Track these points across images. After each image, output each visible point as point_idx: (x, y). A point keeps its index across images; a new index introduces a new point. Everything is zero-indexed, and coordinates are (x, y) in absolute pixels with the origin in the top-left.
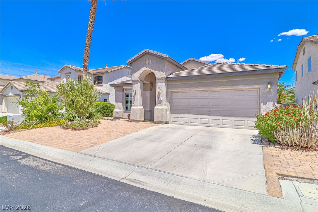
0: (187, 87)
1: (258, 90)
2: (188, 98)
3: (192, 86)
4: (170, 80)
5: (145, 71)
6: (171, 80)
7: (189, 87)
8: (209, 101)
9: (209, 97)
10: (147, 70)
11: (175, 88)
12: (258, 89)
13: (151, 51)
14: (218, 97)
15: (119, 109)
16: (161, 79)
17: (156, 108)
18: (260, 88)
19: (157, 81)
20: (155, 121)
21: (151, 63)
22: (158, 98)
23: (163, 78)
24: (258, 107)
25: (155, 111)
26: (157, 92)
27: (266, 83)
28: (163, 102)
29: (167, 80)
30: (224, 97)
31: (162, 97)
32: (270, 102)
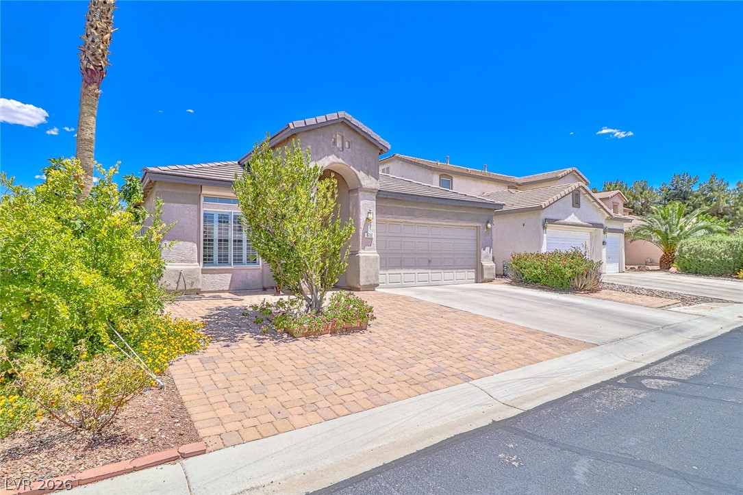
0: (403, 215)
1: (474, 229)
3: (411, 213)
4: (382, 196)
5: (334, 163)
6: (385, 196)
7: (406, 215)
8: (429, 242)
9: (428, 236)
10: (339, 163)
11: (385, 214)
13: (355, 121)
15: (182, 261)
16: (370, 192)
17: (363, 257)
18: (477, 227)
19: (361, 194)
20: (361, 284)
21: (350, 149)
22: (366, 234)
23: (375, 189)
24: (475, 252)
25: (362, 264)
26: (363, 218)
27: (486, 221)
28: (374, 242)
29: (380, 196)
30: (445, 237)
31: (372, 232)
32: (488, 249)
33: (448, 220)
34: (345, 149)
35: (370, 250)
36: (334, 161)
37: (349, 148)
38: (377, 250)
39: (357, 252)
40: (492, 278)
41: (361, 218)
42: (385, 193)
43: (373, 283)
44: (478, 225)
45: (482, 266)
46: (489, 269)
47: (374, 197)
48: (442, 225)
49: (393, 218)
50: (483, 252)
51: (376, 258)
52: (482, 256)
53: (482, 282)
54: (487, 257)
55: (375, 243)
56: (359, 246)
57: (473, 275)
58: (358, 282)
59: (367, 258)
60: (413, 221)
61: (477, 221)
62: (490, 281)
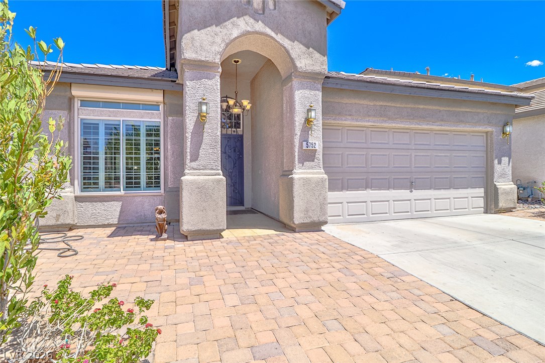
0: (369, 116)
1: (483, 136)
2: (364, 146)
4: (334, 86)
5: (248, 33)
6: (339, 87)
8: (411, 155)
9: (410, 147)
10: (252, 34)
12: (484, 134)
14: (427, 147)
17: (300, 179)
18: (487, 133)
19: (295, 82)
20: (296, 222)
21: (276, 11)
22: (304, 143)
23: (320, 74)
24: (484, 170)
25: (297, 190)
26: (299, 119)
27: (502, 124)
28: (319, 155)
29: (330, 86)
30: (437, 148)
31: (316, 140)
32: (505, 160)
33: (442, 123)
34: (267, 11)
35: (312, 168)
36: (249, 29)
37: (275, 9)
38: (324, 167)
39: (290, 172)
40: (512, 206)
41: (296, 119)
42: (337, 81)
43: (316, 219)
44: (489, 129)
45: (496, 189)
46: (507, 193)
47: (320, 86)
48: (431, 130)
49: (353, 119)
50: (498, 168)
51: (323, 180)
52: (496, 175)
53: (495, 213)
54: (503, 175)
55: (321, 157)
56: (293, 162)
57: (481, 202)
58: (291, 217)
59: (307, 181)
60: (386, 125)
61: (489, 123)
62: (509, 210)
